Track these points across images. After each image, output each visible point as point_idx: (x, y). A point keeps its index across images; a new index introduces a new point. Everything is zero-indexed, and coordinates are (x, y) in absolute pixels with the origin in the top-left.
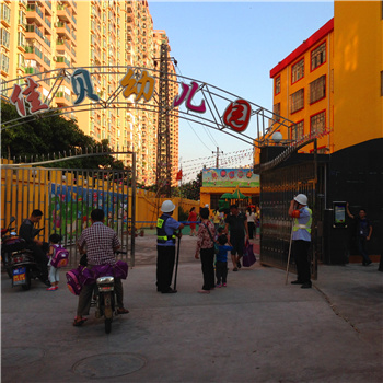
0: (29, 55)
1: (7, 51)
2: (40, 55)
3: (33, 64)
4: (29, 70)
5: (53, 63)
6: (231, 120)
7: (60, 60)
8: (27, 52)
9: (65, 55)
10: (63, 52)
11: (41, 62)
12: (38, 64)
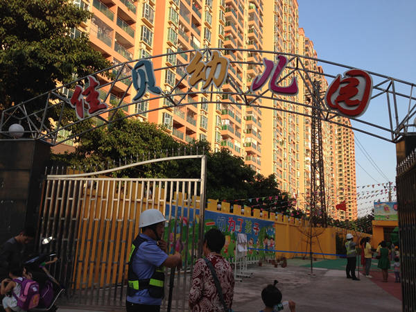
0: (224, 116)
1: (206, 114)
2: (232, 115)
3: (227, 122)
4: (224, 127)
5: (243, 121)
6: (338, 101)
7: (248, 118)
8: (223, 113)
9: (253, 115)
10: (251, 112)
11: (233, 121)
12: (231, 122)
